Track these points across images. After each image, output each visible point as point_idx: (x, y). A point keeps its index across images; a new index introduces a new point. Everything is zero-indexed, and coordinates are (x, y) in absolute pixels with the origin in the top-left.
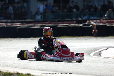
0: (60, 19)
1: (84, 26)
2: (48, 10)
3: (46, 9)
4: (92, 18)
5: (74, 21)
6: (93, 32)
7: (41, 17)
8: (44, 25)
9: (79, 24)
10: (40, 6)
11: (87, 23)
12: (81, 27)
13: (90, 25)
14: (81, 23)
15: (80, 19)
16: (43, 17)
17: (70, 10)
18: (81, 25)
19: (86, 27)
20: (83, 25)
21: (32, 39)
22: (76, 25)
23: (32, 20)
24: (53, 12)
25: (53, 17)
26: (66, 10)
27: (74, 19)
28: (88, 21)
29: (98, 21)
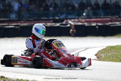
0: (35, 18)
2: (23, 8)
3: (21, 7)
5: (51, 20)
6: (71, 32)
8: (19, 24)
9: (56, 23)
10: (14, 4)
11: (64, 23)
12: (58, 27)
13: (68, 24)
14: (58, 23)
15: (57, 18)
18: (58, 25)
19: (63, 26)
20: (61, 25)
21: (6, 40)
22: (53, 24)
23: (6, 19)
24: (28, 10)
25: (28, 15)
27: (51, 18)
28: (65, 21)
29: (76, 20)
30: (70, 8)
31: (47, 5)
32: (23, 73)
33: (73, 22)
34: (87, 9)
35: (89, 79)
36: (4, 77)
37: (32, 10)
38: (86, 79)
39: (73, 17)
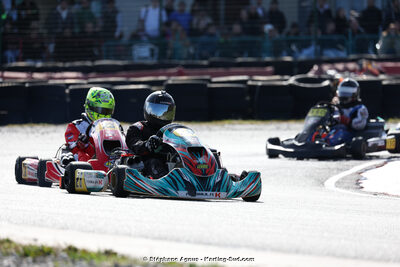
0: (216, 59)
1: (302, 85)
2: (174, 25)
3: (168, 24)
4: (330, 54)
5: (268, 64)
7: (152, 51)
8: (162, 78)
9: (286, 77)
10: (147, 12)
11: (311, 74)
12: (291, 85)
13: (325, 80)
14: (291, 75)
15: (288, 59)
16: (157, 50)
17: (253, 25)
18: (292, 80)
19: (308, 85)
20: (298, 80)
22: (274, 80)
23: (119, 62)
25: (192, 50)
26: (237, 28)
27: (268, 59)
28: (316, 68)
29: (351, 66)
30: (331, 27)
31: (254, 17)
32: (178, 240)
33: (339, 71)
34: (386, 28)
35: (395, 261)
36: (115, 254)
37: (204, 32)
38: (388, 260)
39: (343, 54)
